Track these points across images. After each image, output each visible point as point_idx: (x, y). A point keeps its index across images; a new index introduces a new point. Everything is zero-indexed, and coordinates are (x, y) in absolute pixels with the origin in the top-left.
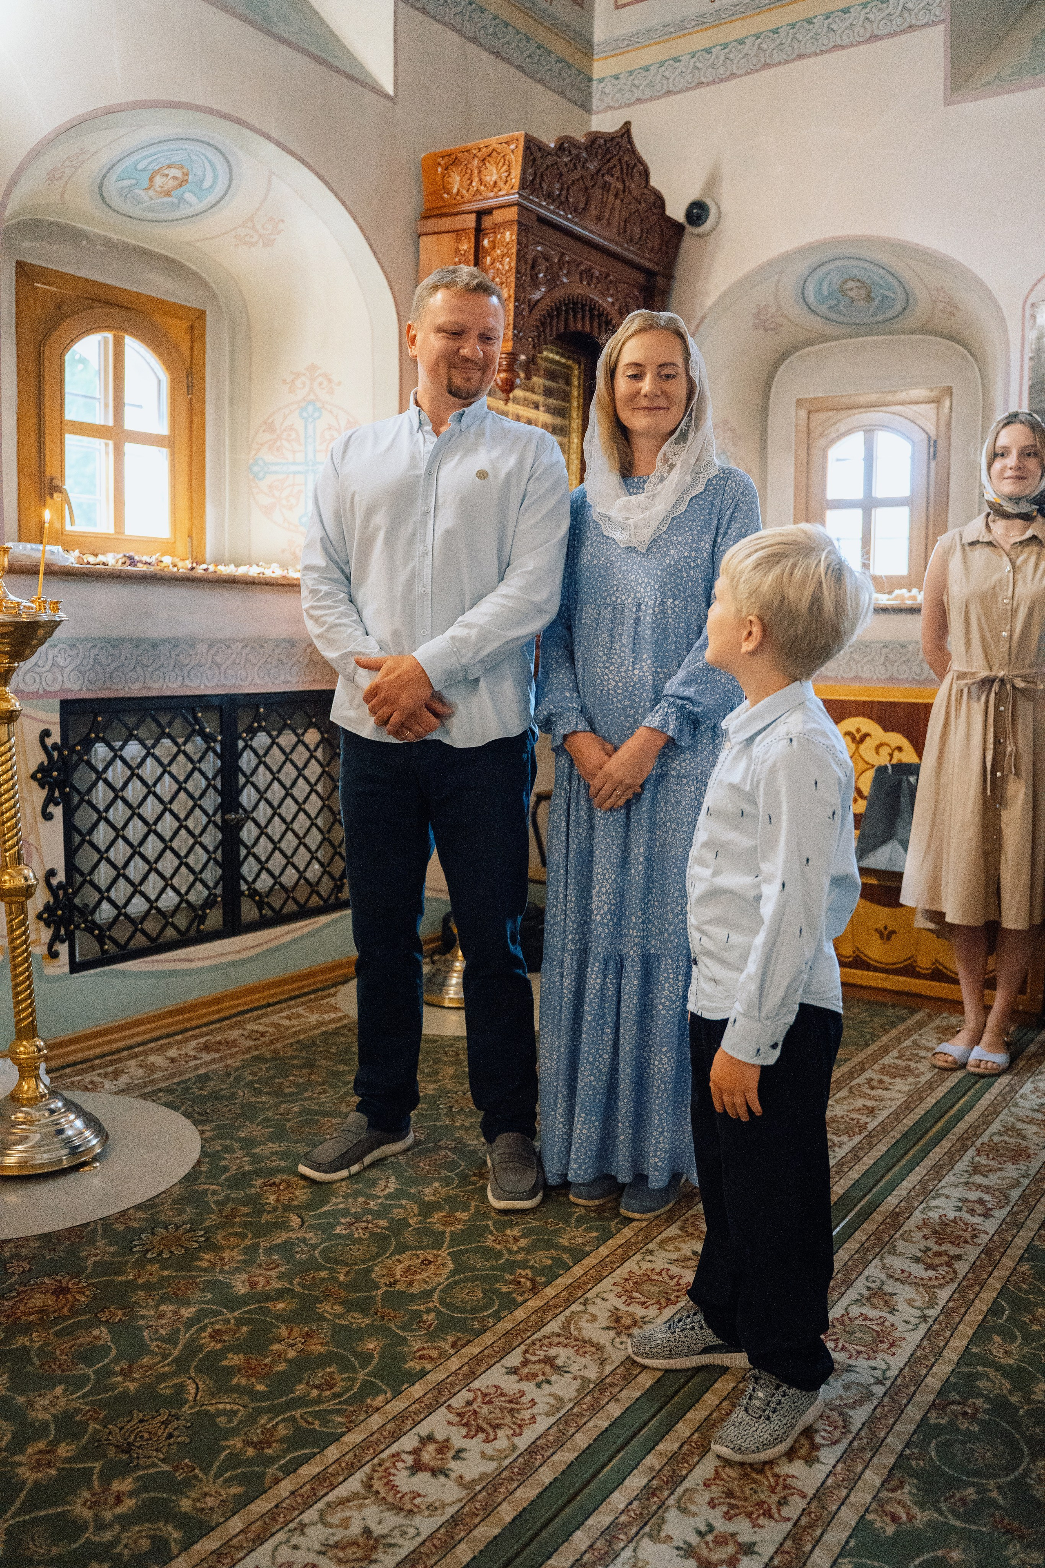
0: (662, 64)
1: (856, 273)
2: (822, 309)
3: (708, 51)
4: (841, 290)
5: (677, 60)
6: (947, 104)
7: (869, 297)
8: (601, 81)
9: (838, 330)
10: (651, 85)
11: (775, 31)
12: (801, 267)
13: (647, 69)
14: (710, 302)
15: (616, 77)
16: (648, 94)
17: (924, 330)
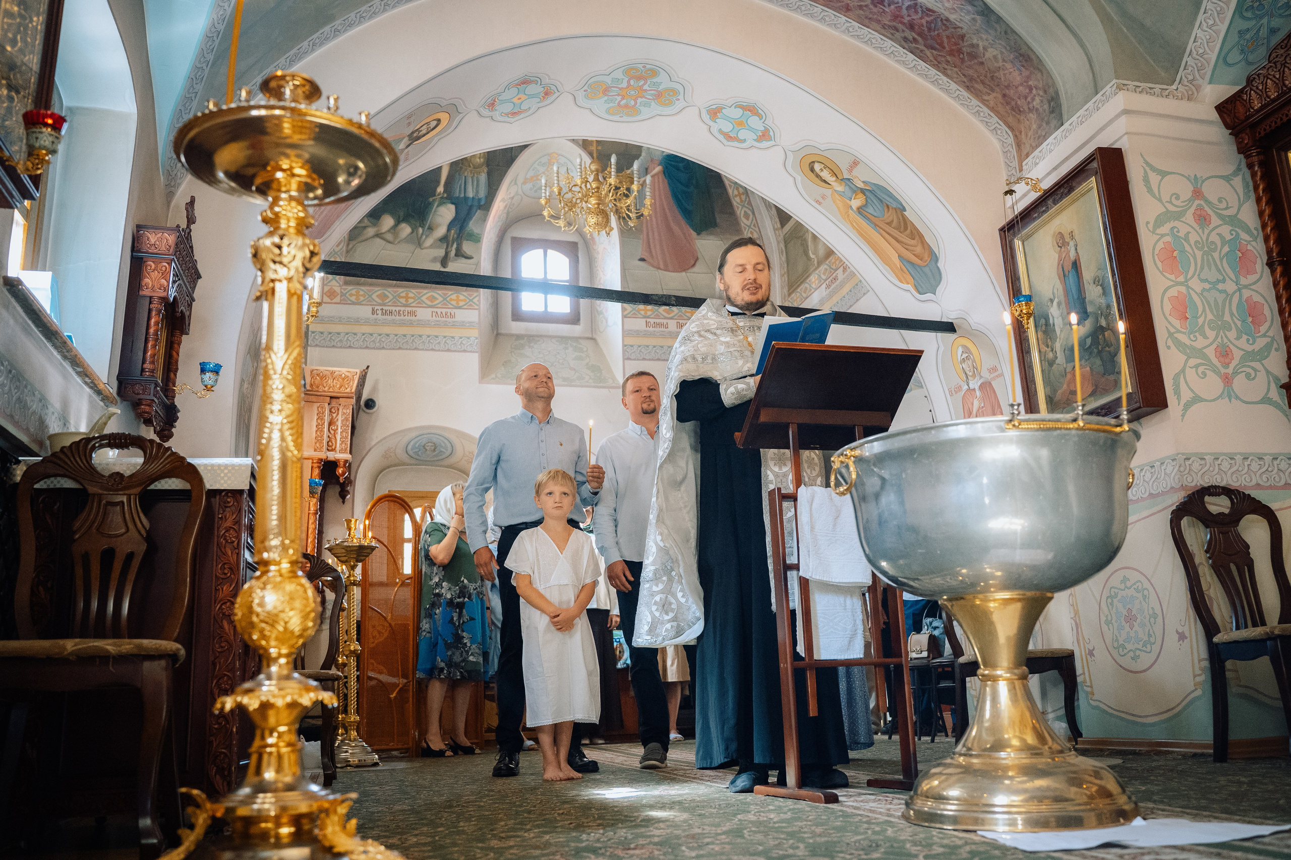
0: (347, 334)
1: (434, 440)
2: (411, 453)
3: (371, 335)
4: (424, 446)
5: (355, 334)
6: (480, 382)
7: (434, 450)
8: (313, 332)
9: (413, 462)
10: (341, 341)
11: (405, 336)
12: (414, 434)
13: (339, 334)
14: (373, 443)
15: (322, 333)
16: (339, 345)
17: (450, 467)
